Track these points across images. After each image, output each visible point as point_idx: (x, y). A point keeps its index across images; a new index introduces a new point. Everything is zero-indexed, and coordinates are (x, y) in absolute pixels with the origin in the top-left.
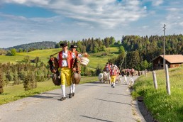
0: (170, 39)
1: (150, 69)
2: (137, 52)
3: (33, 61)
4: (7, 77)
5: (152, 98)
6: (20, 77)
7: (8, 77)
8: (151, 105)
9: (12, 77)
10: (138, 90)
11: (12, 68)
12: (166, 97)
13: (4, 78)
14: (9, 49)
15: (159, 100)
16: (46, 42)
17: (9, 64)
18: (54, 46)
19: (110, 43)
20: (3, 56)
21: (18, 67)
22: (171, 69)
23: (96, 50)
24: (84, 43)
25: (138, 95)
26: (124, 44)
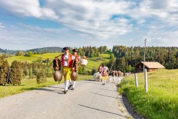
0: (149, 50)
1: (133, 72)
2: (123, 58)
5: (134, 94)
6: (34, 73)
7: (25, 73)
8: (133, 99)
9: (28, 73)
10: (123, 87)
11: (29, 66)
12: (144, 94)
13: (22, 74)
14: (27, 51)
15: (139, 96)
16: (55, 48)
17: (26, 63)
18: (61, 51)
19: (104, 51)
20: (22, 56)
21: (33, 65)
22: (149, 73)
23: (92, 55)
25: (123, 92)
26: (114, 52)
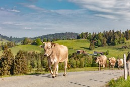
4: (31, 64)
6: (43, 65)
9: (36, 65)
13: (29, 66)
14: (35, 38)
16: (69, 33)
18: (76, 37)
20: (29, 45)
21: (42, 56)
23: (116, 42)
24: (105, 35)
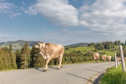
3: (77, 52)
4: (65, 59)
14: (67, 46)
16: (84, 43)
17: (66, 53)
18: (88, 45)
19: (118, 44)
23: (110, 47)
24: (103, 44)
